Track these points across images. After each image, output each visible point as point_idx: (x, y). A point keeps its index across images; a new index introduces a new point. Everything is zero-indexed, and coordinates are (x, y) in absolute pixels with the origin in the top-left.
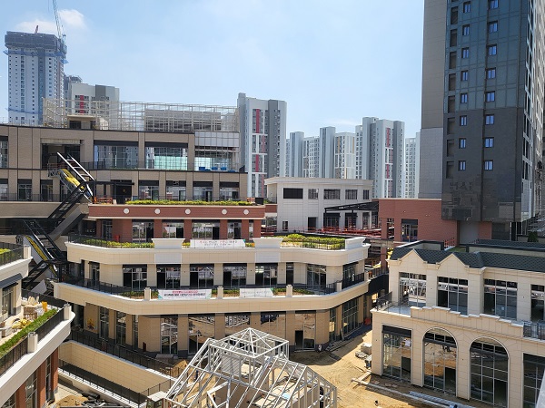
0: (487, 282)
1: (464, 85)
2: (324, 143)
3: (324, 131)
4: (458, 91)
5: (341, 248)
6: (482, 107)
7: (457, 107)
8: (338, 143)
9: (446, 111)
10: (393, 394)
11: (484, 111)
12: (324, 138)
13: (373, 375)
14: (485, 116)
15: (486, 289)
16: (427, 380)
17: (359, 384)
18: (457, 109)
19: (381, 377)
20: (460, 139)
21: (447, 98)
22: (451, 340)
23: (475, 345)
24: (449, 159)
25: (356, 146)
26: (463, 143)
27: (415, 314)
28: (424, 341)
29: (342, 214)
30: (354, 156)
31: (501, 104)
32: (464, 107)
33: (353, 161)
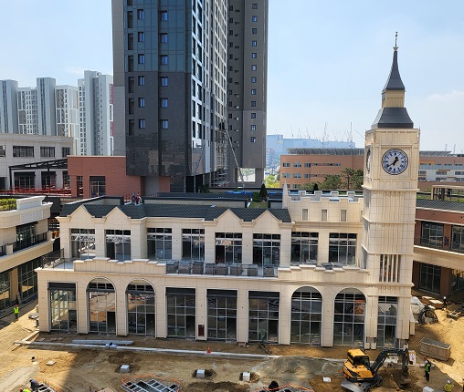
0: (150, 230)
1: (141, 45)
2: (43, 95)
3: (42, 82)
4: (135, 52)
5: (11, 209)
6: (157, 69)
7: (136, 67)
8: (59, 96)
9: (127, 70)
10: (56, 346)
11: (159, 73)
12: (43, 90)
13: (41, 333)
14: (160, 78)
15: (149, 237)
16: (93, 326)
17: (21, 345)
18: (135, 69)
19: (49, 333)
20: (139, 99)
21: (127, 57)
22: (110, 286)
23: (131, 287)
24: (131, 117)
25: (79, 102)
26: (143, 103)
27: (78, 267)
28: (88, 291)
29: (38, 173)
30: (77, 112)
31: (172, 69)
32: (141, 68)
33: (77, 117)
